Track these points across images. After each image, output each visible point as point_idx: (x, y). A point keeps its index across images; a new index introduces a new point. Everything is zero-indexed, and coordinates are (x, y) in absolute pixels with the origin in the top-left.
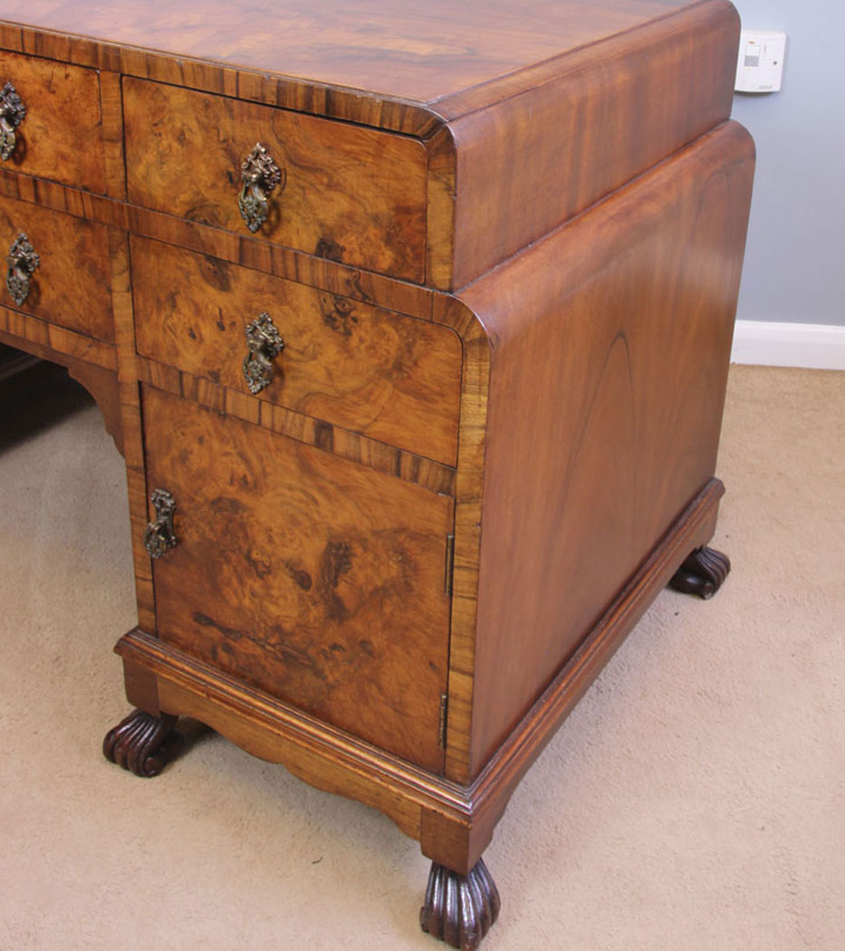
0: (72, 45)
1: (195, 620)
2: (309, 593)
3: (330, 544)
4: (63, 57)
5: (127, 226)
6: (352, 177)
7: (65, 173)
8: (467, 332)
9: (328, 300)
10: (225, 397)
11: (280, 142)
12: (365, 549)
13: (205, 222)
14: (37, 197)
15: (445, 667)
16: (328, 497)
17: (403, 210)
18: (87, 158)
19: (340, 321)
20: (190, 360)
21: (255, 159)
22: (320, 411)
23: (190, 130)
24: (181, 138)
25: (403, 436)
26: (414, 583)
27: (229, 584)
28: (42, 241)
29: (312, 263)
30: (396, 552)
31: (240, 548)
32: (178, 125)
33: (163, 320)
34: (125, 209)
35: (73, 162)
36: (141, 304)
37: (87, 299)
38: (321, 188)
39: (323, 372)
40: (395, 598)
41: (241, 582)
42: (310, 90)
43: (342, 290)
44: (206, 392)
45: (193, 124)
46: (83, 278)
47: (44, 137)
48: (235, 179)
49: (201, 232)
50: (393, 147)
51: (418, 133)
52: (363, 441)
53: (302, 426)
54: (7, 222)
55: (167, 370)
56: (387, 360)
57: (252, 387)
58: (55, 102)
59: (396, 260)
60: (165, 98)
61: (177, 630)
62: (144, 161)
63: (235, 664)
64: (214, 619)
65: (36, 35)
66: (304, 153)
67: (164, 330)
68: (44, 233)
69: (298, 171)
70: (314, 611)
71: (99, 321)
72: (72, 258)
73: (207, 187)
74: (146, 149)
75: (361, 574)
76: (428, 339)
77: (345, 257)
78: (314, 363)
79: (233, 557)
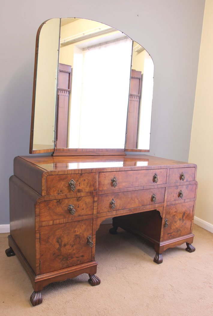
1: (167, 235)
2: (181, 221)
4: (163, 168)
5: (168, 186)
6: (190, 172)
7: (161, 183)
8: (197, 184)
13: (176, 182)
14: (157, 187)
15: (192, 220)
16: (184, 208)
17: (193, 174)
18: (164, 180)
19: (187, 187)
20: (172, 199)
22: (185, 198)
24: (175, 174)
25: (191, 197)
27: (172, 226)
29: (186, 183)
31: (174, 220)
35: (162, 181)
36: (168, 195)
37: (161, 198)
38: (187, 175)
41: (174, 225)
42: (187, 165)
44: (174, 203)
45: (177, 172)
46: (161, 196)
48: (180, 176)
52: (188, 199)
53: (183, 201)
54: (151, 193)
55: (170, 202)
56: (191, 189)
57: (182, 198)
58: (161, 174)
59: (192, 179)
60: (174, 170)
61: (165, 238)
62: (171, 178)
63: (171, 237)
64: (170, 233)
65: (160, 166)
66: (186, 171)
67: (170, 197)
68: (157, 192)
69: (185, 174)
70: (181, 223)
71: (162, 200)
72: (160, 194)
73: (177, 178)
74: (171, 176)
75: (186, 215)
76: (194, 186)
77: (188, 181)
78: (185, 193)
79: (173, 222)
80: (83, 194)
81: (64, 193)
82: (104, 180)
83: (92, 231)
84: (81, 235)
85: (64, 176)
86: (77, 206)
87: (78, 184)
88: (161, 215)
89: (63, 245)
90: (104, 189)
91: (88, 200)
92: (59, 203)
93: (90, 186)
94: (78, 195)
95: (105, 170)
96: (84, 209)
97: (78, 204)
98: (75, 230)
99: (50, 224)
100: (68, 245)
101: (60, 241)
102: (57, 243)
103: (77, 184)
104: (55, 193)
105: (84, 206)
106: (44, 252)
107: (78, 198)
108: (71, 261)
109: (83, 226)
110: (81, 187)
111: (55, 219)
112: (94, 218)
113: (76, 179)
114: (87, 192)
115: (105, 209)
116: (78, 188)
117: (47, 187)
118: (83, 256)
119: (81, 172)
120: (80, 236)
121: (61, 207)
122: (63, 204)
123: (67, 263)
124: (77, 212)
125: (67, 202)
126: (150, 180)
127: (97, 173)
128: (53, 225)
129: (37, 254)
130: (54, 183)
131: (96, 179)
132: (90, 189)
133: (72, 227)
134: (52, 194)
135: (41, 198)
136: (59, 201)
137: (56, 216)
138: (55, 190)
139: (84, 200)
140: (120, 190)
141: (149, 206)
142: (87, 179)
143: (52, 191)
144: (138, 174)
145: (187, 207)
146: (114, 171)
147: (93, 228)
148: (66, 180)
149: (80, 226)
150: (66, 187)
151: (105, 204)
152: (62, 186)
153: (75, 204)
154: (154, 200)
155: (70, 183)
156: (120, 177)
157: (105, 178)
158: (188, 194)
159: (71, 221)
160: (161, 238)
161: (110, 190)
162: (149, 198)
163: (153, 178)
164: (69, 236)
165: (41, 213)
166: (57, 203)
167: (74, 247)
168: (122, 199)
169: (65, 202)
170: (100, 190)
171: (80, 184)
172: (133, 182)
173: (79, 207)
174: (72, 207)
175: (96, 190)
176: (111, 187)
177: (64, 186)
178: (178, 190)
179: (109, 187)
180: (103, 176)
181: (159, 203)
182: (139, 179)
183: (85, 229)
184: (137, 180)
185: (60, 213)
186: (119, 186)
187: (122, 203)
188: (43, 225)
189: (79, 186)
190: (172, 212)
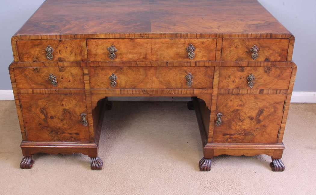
0: (210, 35)
1: (223, 136)
2: (253, 120)
3: (259, 110)
4: (208, 37)
5: (220, 66)
6: (274, 47)
7: (204, 59)
8: (293, 67)
9: (266, 68)
10: (239, 91)
11: (259, 44)
12: (267, 108)
13: (240, 61)
14: (196, 65)
15: (281, 123)
16: (261, 102)
17: (283, 50)
18: (212, 55)
19: (268, 71)
20: (232, 86)
21: (254, 48)
22: (261, 88)
23: (239, 45)
24: (236, 47)
25: (278, 87)
26: (276, 111)
27: (234, 125)
29: (264, 63)
30: (273, 107)
31: (238, 118)
32: (236, 45)
33: (226, 80)
34: (220, 63)
35: (207, 56)
36: (221, 79)
37: (206, 82)
38: (267, 50)
39: (263, 81)
40: (272, 115)
41: (236, 124)
42: (267, 34)
43: (270, 66)
44: (235, 91)
45: (240, 44)
46: (205, 78)
47: (200, 53)
48: (248, 52)
49: (239, 63)
50: (283, 41)
51: (288, 38)
52: (270, 90)
53: (257, 91)
54: (185, 72)
55: (225, 90)
56: (277, 75)
57: (251, 87)
58: (204, 46)
59: (281, 59)
60: (233, 41)
61: (218, 139)
62: (226, 53)
63: (232, 140)
64: (228, 133)
65: (200, 34)
66: (264, 45)
67: (226, 83)
68: (196, 72)
69: (262, 48)
70: (253, 124)
71: (208, 85)
72: (203, 75)
73: (241, 55)
74: (227, 50)
75: (265, 113)
76: (286, 70)
77: (271, 60)
78: (261, 80)
79: (235, 120)
80: (66, 64)
81: (41, 61)
82: (95, 49)
83: (85, 109)
85: (38, 41)
86: (61, 77)
87: (59, 52)
88: (207, 105)
89: (49, 117)
90: (98, 60)
91: (75, 71)
93: (75, 55)
94: (59, 64)
96: (71, 82)
97: (61, 75)
98: (62, 103)
99: (30, 93)
100: (56, 118)
101: (45, 112)
102: (42, 114)
103: (56, 51)
104: (30, 59)
105: (71, 78)
106: (28, 120)
107: (60, 68)
108: (62, 136)
109: (72, 100)
110: (63, 55)
111: (35, 87)
112: (87, 93)
113: (54, 46)
114: (72, 63)
115: (102, 85)
116: (58, 56)
117: (18, 53)
118: (77, 134)
119: (60, 38)
120: (70, 111)
121: (40, 76)
122: (42, 73)
123: (57, 137)
124: (62, 83)
125: (46, 72)
126: (180, 53)
127: (84, 39)
128: (33, 93)
129: (20, 121)
130: (27, 49)
131: (82, 47)
132: (76, 59)
133: (58, 100)
134: (25, 60)
135: (14, 64)
136: (37, 68)
137: (35, 85)
138: (28, 56)
139: (69, 71)
140: (123, 63)
141: (180, 90)
142: (70, 46)
143: (26, 58)
144: (155, 43)
145: (268, 102)
146: (111, 38)
147: (88, 105)
148: (41, 46)
149: (68, 100)
150: (42, 54)
151: (102, 79)
152: (37, 52)
153: (58, 75)
154: (188, 83)
155: (46, 49)
156: (122, 47)
157: (97, 46)
158: (269, 82)
159: (55, 93)
160: (209, 138)
161: (106, 62)
162: (180, 79)
163: (185, 51)
164: (55, 109)
165: (17, 80)
166: (34, 71)
167: (64, 121)
168: (129, 76)
169: (44, 71)
170: (91, 61)
171: (61, 52)
172: (146, 54)
173: (64, 78)
174: (53, 77)
175: (85, 60)
176: (108, 58)
177: (39, 53)
178: (245, 73)
179: (105, 58)
180: (94, 43)
181: (201, 88)
182: (158, 51)
183: (76, 104)
184: (154, 52)
185: (40, 83)
186: (121, 58)
187: (130, 81)
188: (22, 92)
189: (59, 54)
190: (231, 105)
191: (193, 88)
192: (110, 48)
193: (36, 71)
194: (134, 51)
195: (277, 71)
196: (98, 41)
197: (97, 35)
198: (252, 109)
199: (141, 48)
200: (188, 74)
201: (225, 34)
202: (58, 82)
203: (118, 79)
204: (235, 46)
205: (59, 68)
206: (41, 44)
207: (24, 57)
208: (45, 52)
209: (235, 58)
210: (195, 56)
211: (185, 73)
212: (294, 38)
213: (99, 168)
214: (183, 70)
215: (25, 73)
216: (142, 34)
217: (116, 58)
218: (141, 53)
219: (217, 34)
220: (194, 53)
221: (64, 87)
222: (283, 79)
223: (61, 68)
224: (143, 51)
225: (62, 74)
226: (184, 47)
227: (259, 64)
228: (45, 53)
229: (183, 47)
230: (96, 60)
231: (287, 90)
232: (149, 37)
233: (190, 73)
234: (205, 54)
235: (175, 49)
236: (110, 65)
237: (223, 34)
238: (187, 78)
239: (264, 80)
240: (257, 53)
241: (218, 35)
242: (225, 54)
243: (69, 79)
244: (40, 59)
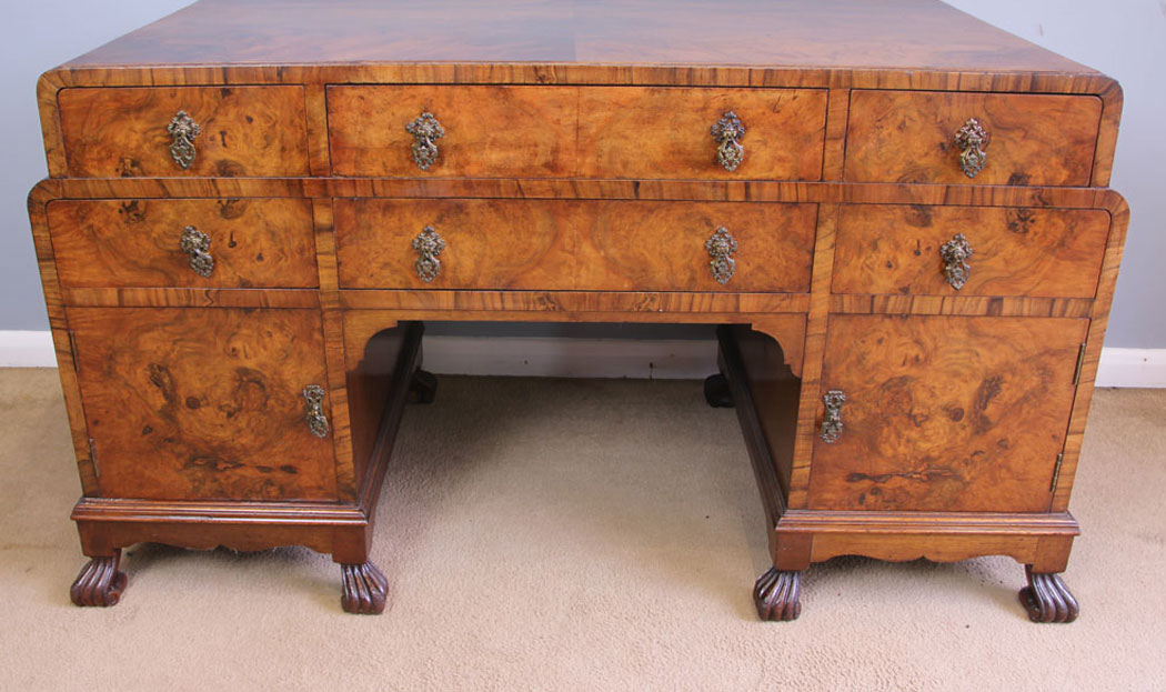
0: (804, 74)
1: (848, 481)
2: (961, 422)
3: (985, 381)
4: (794, 84)
5: (841, 199)
6: (1045, 129)
7: (778, 172)
8: (1116, 209)
9: (1014, 213)
10: (912, 303)
11: (989, 115)
12: (1014, 375)
13: (915, 182)
14: (747, 195)
15: (1064, 435)
16: (991, 348)
17: (1078, 142)
18: (808, 157)
19: (1021, 224)
20: (883, 283)
21: (969, 130)
22: (994, 291)
23: (911, 119)
24: (902, 127)
25: (1059, 289)
26: (1049, 385)
27: (888, 438)
28: (743, 229)
29: (1005, 191)
30: (1038, 369)
31: (903, 411)
32: (900, 117)
33: (862, 260)
34: (841, 188)
35: (789, 162)
36: (842, 255)
37: (784, 264)
38: (1018, 139)
39: (1002, 263)
40: (1034, 401)
41: (899, 435)
42: (1019, 77)
43: (1027, 204)
44: (895, 304)
45: (915, 115)
46: (783, 249)
47: (763, 148)
48: (946, 146)
49: (912, 189)
50: (1077, 102)
51: (1099, 92)
52: (1026, 301)
53: (977, 304)
54: (704, 223)
55: (859, 297)
56: (1053, 243)
57: (956, 285)
58: (778, 119)
59: (1069, 176)
60: (891, 100)
61: (828, 496)
62: (864, 148)
63: (880, 500)
64: (867, 473)
65: (766, 71)
66: (1009, 119)
67: (862, 268)
68: (747, 223)
69: (1000, 132)
70: (962, 434)
71: (794, 278)
72: (773, 237)
73: (920, 157)
74: (867, 139)
75: (1007, 394)
76: (1086, 220)
77: (1032, 181)
78: (994, 259)
79: (895, 419)
80: (246, 186)
81: (150, 173)
82: (359, 128)
83: (322, 368)
84: (267, 374)
85: (141, 93)
86: (227, 240)
87: (219, 137)
89: (184, 401)
90: (369, 173)
91: (282, 214)
92: (136, 215)
93: (283, 149)
94: (220, 187)
95: (362, 73)
96: (267, 258)
97: (228, 231)
98: (231, 346)
99: (108, 303)
100: (208, 404)
101: (166, 380)
102: (155, 388)
103: (210, 135)
104: (110, 167)
105: (264, 243)
106: (102, 411)
107: (224, 202)
108: (235, 478)
109: (270, 335)
110: (237, 152)
111: (128, 281)
112: (327, 307)
113: (202, 113)
114: (270, 181)
115: (386, 272)
116: (215, 154)
117: (65, 139)
118: (290, 469)
119: (226, 80)
120: (264, 376)
121: (148, 234)
122: (155, 222)
123: (215, 480)
124: (230, 264)
125: (172, 217)
126: (688, 148)
127: (317, 86)
128: (121, 306)
129: (73, 414)
130: (98, 124)
131: (311, 119)
132: (287, 164)
133: (216, 334)
134: (92, 171)
135: (47, 186)
136: (134, 204)
137: (128, 270)
138: (103, 154)
139: (259, 217)
140: (468, 185)
141: (686, 297)
142: (263, 115)
143: (93, 160)
144: (592, 106)
145: (1019, 348)
146: (419, 82)
147: (330, 353)
148: (151, 114)
149: (256, 334)
150: (157, 147)
151: (386, 249)
152: (134, 140)
153: (216, 230)
154: (717, 268)
155: (171, 126)
156: (464, 119)
157: (366, 114)
158: (1024, 269)
159: (204, 305)
160: (795, 489)
161: (400, 181)
162: (687, 252)
163: (708, 140)
164: (207, 369)
165: (60, 251)
166: (124, 214)
167: (240, 418)
168: (489, 236)
169: (163, 215)
170: (345, 176)
171: (227, 139)
172: (555, 151)
173: (238, 246)
174: (198, 240)
175: (319, 171)
176: (407, 164)
177: (145, 142)
178: (935, 230)
179: (396, 164)
180: (355, 103)
181: (765, 287)
182: (602, 138)
183: (285, 351)
184: (588, 140)
185: (145, 262)
186: (459, 166)
187: (491, 258)
188: (78, 300)
189: (222, 147)
190: (880, 358)
191: (735, 290)
192: (417, 125)
193: (131, 214)
194: (509, 136)
195: (1054, 224)
196: (370, 93)
197: (366, 68)
198: (957, 374)
199: (538, 126)
200: (717, 232)
201: (858, 73)
202: (214, 261)
203: (447, 249)
204: (898, 123)
205: (219, 202)
206: (153, 106)
207: (87, 156)
208: (166, 137)
209: (896, 169)
210: (746, 160)
211: (707, 229)
212: (1120, 91)
213: (373, 608)
214: (698, 217)
215: (91, 221)
216: (541, 67)
217: (441, 164)
218: (536, 145)
219: (828, 72)
220: (741, 147)
221: (241, 279)
222: (1077, 258)
223: (228, 202)
224: (544, 137)
225: (232, 228)
226: (702, 123)
227: (988, 196)
228: (167, 140)
229: (697, 121)
230: (362, 173)
231: (1092, 300)
232: (569, 82)
233: (724, 229)
234: (782, 153)
235: (668, 132)
236: (418, 194)
237: (851, 72)
238: (713, 248)
239: (1007, 262)
240: (983, 151)
241: (833, 74)
242: (860, 154)
243: (258, 248)
244: (145, 165)
